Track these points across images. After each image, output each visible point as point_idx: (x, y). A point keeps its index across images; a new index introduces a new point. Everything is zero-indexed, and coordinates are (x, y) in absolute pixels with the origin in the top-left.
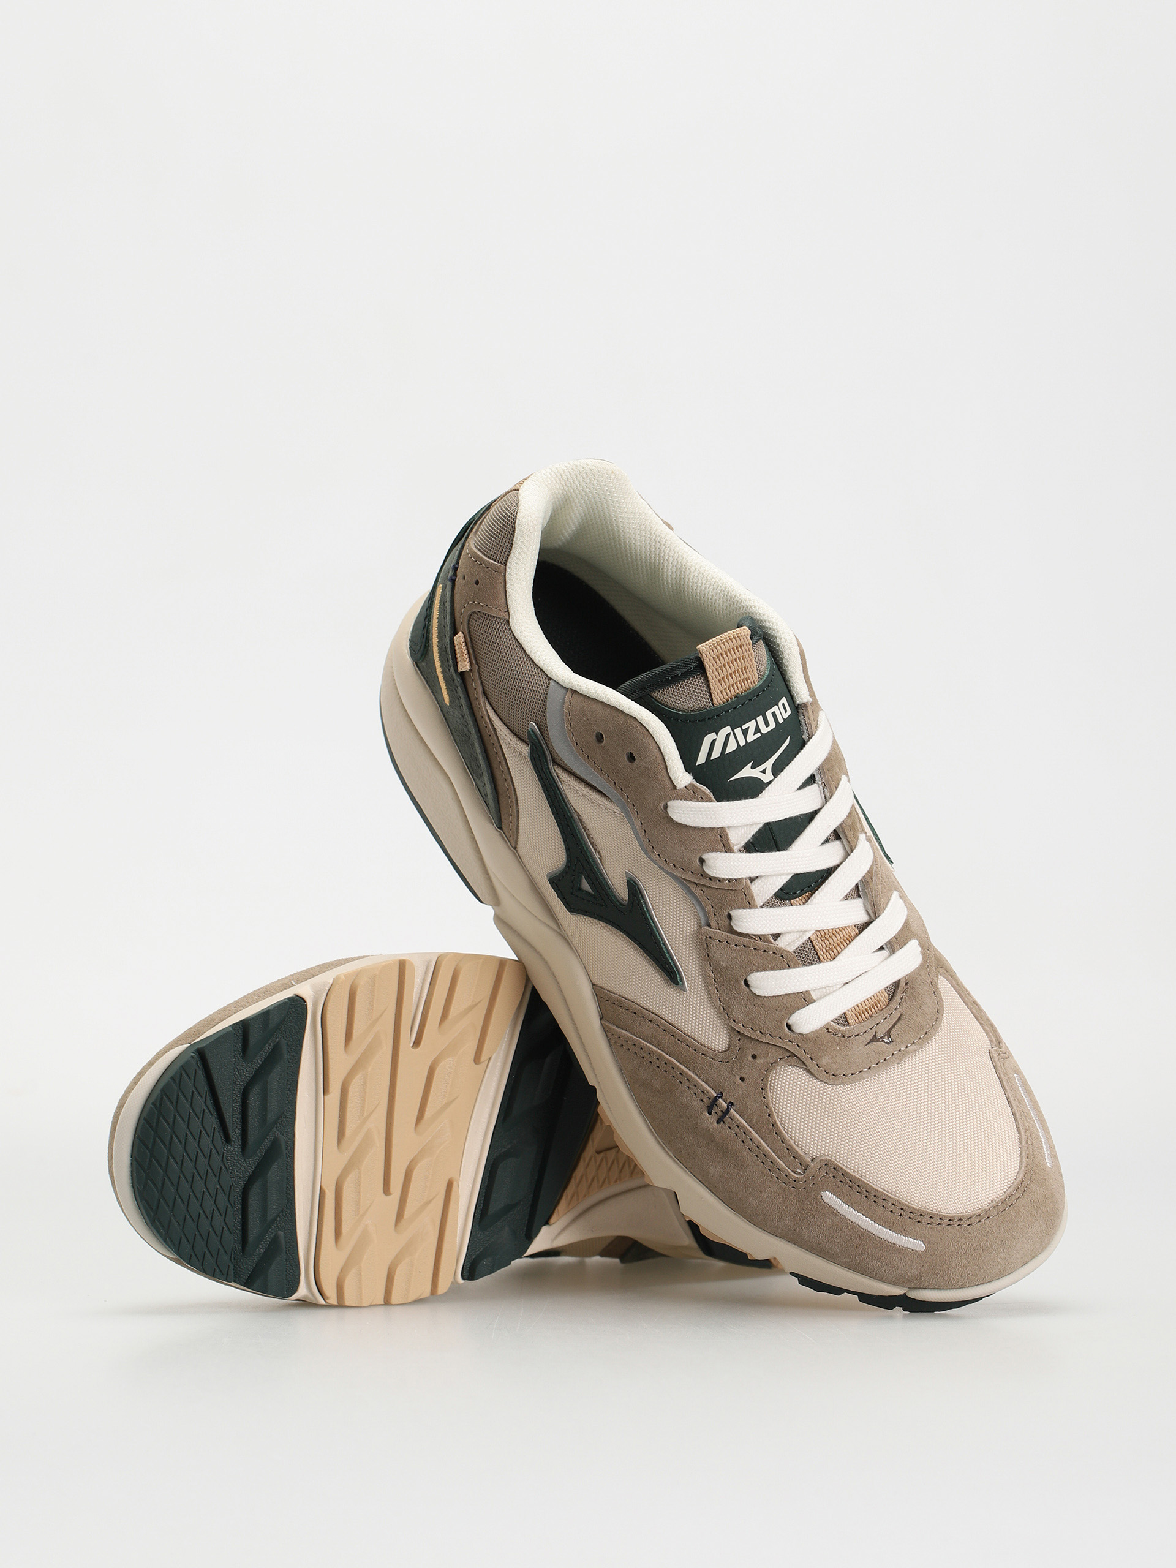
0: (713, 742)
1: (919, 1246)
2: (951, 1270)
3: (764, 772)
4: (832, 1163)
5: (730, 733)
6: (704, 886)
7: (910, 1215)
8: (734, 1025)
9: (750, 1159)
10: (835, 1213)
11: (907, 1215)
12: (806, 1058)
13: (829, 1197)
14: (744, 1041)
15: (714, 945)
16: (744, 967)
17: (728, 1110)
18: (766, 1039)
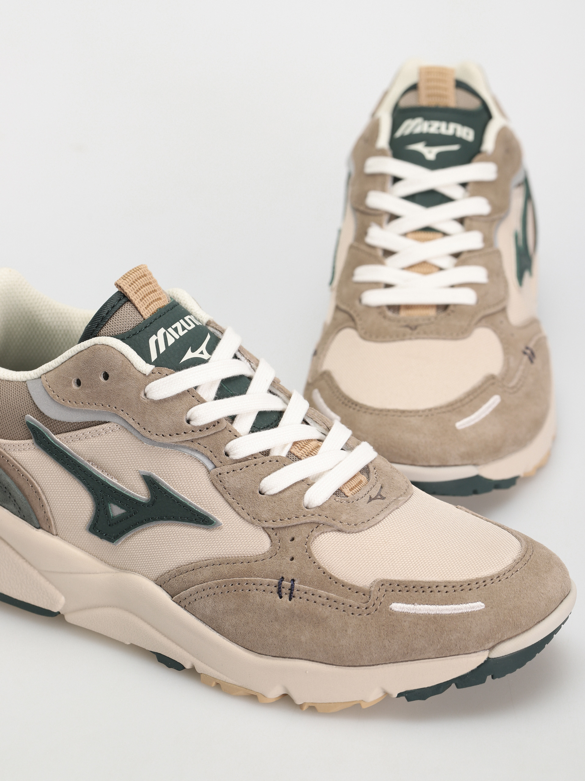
0: (157, 342)
1: (479, 606)
2: (511, 613)
3: (202, 353)
4: (387, 581)
5: (165, 332)
6: (198, 439)
7: (461, 588)
8: (266, 525)
9: (326, 611)
10: (406, 615)
11: (458, 588)
12: (330, 521)
13: (397, 607)
14: (280, 533)
15: (225, 477)
16: (254, 480)
17: (293, 586)
18: (295, 522)
